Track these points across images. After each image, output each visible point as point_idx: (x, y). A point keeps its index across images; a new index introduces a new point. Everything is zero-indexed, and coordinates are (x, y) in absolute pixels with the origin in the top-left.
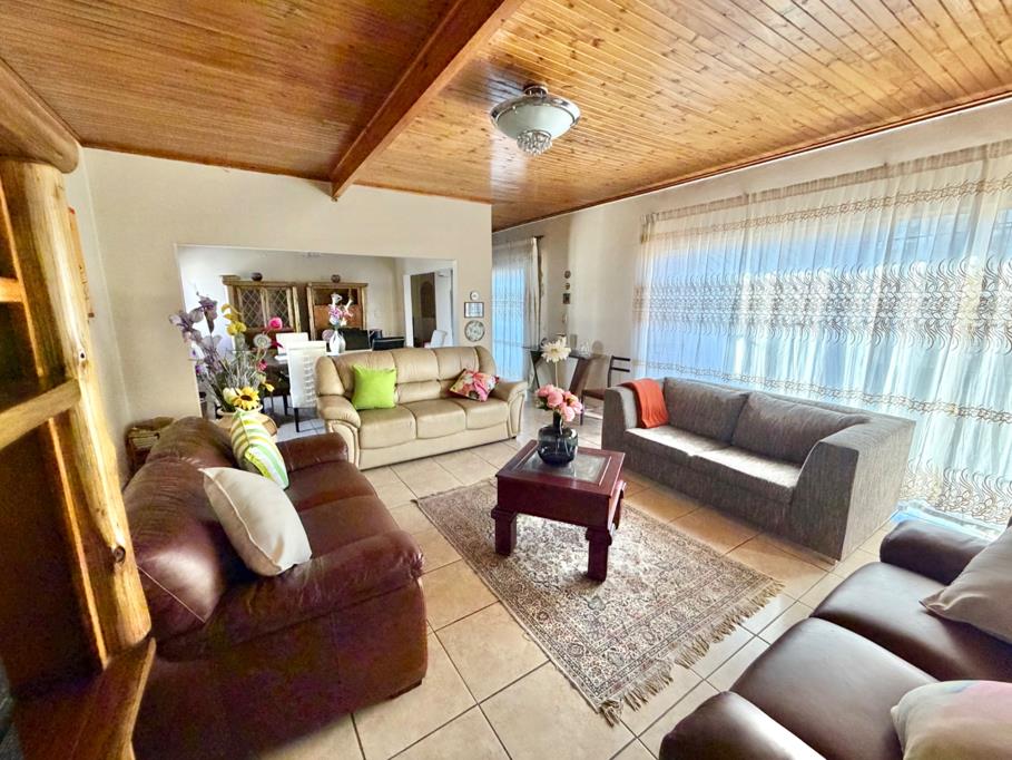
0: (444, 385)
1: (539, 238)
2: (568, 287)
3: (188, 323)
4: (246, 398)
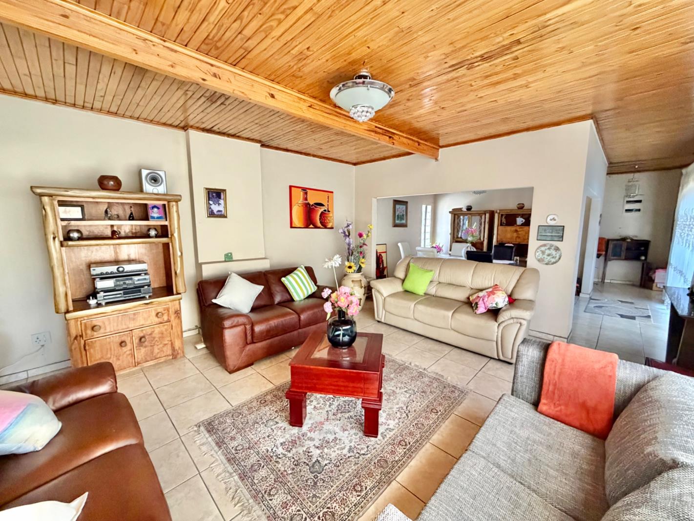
0: (471, 292)
3: (344, 232)
4: (350, 267)
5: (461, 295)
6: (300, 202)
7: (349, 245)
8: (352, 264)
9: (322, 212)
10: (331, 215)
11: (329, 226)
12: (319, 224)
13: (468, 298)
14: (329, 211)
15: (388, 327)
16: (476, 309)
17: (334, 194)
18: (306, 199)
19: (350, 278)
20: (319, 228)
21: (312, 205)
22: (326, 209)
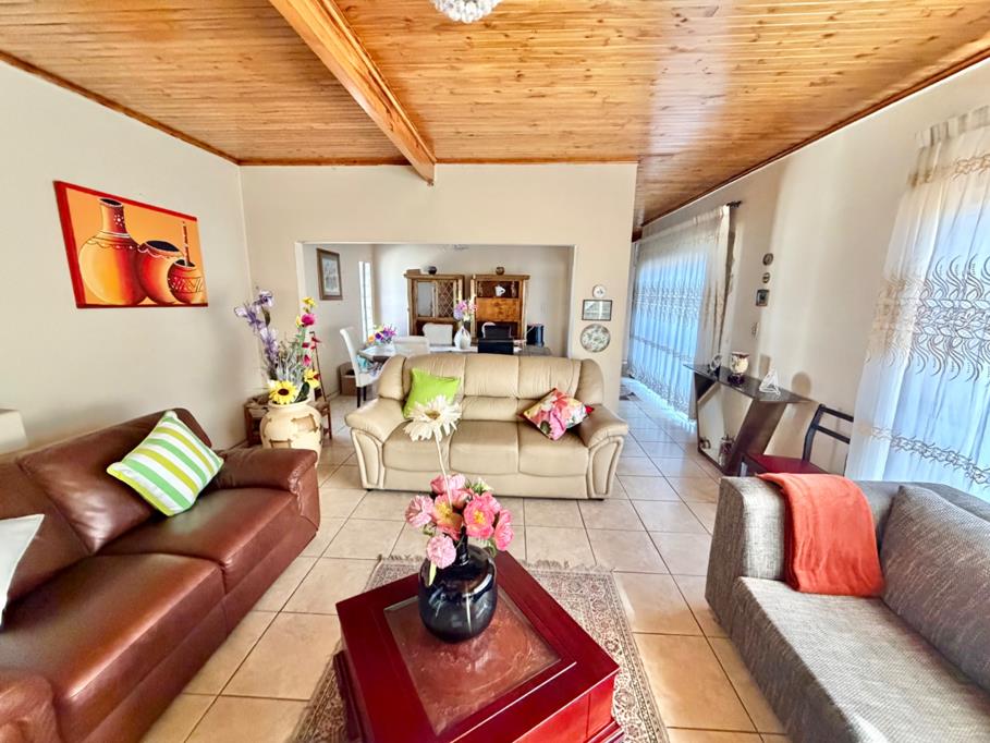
0: (521, 405)
1: (734, 206)
2: (766, 279)
3: (252, 315)
4: (284, 392)
5: (507, 412)
6: (101, 235)
7: (269, 342)
8: (288, 385)
9: (173, 265)
10: (197, 273)
11: (197, 299)
12: (169, 297)
13: (522, 415)
14: (191, 265)
15: (395, 495)
16: (548, 432)
17: (200, 222)
18: (122, 229)
19: (285, 416)
20: (171, 305)
21: (143, 247)
22: (185, 259)
